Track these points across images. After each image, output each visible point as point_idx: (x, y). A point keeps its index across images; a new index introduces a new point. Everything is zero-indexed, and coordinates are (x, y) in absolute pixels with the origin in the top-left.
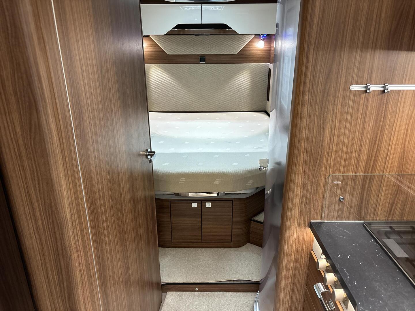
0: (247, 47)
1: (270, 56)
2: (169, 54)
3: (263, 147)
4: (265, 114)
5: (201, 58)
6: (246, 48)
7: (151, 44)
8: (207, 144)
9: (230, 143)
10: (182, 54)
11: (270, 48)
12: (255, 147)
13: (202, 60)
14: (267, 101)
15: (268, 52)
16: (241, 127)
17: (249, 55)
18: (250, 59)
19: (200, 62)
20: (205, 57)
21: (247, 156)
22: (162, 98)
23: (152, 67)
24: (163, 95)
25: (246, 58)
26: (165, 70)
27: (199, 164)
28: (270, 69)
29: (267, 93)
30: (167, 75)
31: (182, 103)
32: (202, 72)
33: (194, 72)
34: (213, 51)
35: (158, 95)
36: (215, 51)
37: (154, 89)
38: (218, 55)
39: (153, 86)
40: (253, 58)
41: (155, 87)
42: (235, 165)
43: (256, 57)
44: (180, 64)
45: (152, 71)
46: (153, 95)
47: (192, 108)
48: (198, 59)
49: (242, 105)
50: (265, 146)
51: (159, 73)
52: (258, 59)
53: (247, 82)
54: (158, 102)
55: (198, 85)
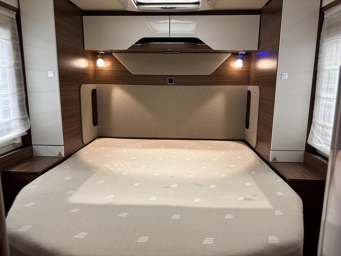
0: (222, 67)
1: (249, 77)
2: (133, 74)
3: (253, 198)
4: (244, 144)
5: (169, 78)
6: (222, 69)
7: (114, 62)
9: (200, 186)
10: (148, 74)
11: (249, 68)
12: (240, 199)
13: (171, 81)
14: (246, 129)
15: (247, 72)
16: (216, 160)
17: (224, 77)
18: (226, 81)
19: (168, 84)
20: (174, 78)
21: (229, 219)
22: (124, 122)
23: (113, 88)
24: (126, 119)
25: (221, 79)
26: (129, 91)
27: (141, 239)
28: (249, 92)
29: (245, 119)
30: (131, 97)
31: (146, 128)
32: (170, 94)
33: (161, 94)
34: (183, 71)
35: (119, 119)
36: (186, 72)
37: (116, 112)
38: (188, 76)
39: (115, 108)
40: (229, 79)
41: (117, 110)
42: (207, 244)
43: (233, 79)
44: (146, 85)
45: (114, 92)
46: (114, 119)
47: (158, 134)
48: (166, 80)
49: (216, 132)
50: (255, 196)
51: (121, 95)
52: (235, 81)
53: (222, 106)
54: (120, 127)
55: (165, 109)
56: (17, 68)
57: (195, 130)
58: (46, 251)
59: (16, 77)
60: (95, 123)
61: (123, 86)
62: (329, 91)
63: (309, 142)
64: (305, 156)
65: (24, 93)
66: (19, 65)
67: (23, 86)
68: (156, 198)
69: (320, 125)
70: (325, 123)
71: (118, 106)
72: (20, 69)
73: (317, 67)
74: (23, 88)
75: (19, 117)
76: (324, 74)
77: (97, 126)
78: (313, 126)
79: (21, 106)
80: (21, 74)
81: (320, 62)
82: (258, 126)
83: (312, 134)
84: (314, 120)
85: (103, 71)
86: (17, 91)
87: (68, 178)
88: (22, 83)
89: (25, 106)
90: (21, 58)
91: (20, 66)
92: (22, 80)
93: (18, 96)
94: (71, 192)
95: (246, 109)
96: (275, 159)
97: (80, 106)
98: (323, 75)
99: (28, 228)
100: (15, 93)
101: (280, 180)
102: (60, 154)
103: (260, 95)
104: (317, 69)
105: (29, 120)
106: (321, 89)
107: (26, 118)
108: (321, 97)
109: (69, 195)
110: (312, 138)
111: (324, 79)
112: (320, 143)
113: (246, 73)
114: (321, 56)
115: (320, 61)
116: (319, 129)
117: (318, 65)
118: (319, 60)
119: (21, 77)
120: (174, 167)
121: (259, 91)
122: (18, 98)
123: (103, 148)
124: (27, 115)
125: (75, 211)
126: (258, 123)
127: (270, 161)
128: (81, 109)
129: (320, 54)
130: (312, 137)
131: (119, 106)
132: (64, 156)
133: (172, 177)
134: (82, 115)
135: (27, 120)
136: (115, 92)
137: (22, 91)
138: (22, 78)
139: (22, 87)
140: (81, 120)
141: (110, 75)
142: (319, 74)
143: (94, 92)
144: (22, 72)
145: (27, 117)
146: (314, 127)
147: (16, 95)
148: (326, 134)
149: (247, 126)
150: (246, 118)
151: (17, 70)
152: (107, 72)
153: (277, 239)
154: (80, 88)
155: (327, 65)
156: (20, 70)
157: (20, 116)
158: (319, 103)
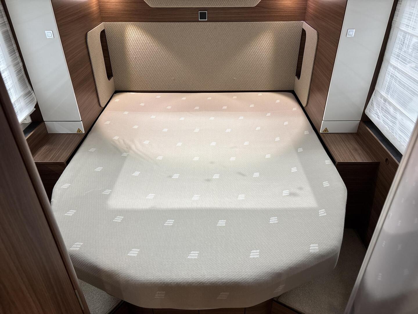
1: (305, 9)
2: (152, 7)
3: (298, 191)
5: (200, 12)
8: (208, 180)
9: (243, 175)
10: (172, 7)
12: (285, 193)
13: (203, 16)
14: (296, 77)
17: (274, 9)
19: (199, 20)
20: (207, 12)
21: (273, 223)
22: (145, 72)
23: (127, 27)
24: (147, 68)
25: (268, 12)
26: (149, 32)
27: (192, 255)
28: (304, 32)
29: (297, 66)
30: (151, 39)
31: (174, 80)
32: (202, 34)
33: (191, 34)
34: (218, 2)
35: (139, 68)
36: (223, 3)
37: (133, 59)
38: (226, 8)
39: (132, 55)
40: (280, 13)
41: (135, 57)
42: (254, 258)
43: (284, 12)
44: (170, 23)
45: (128, 34)
46: (133, 68)
47: (189, 87)
48: (196, 15)
49: (260, 82)
50: (301, 189)
51: (138, 37)
52: (287, 14)
53: (269, 49)
54: (140, 78)
55: (196, 54)
56: (4, 29)
57: (234, 80)
58: (105, 271)
59: (5, 42)
60: (110, 75)
61: (139, 24)
62: (400, 60)
63: (367, 112)
64: (360, 127)
65: (19, 60)
66: (5, 24)
67: (16, 51)
68: (199, 197)
69: (382, 96)
70: (388, 96)
71: (135, 52)
72: (7, 29)
73: (393, 22)
74: (17, 54)
75: (22, 93)
76: (399, 35)
77: (113, 77)
78: (374, 95)
79: (20, 80)
80: (10, 36)
81: (397, 16)
82: (311, 83)
83: (371, 105)
84: (377, 88)
85: (110, 3)
86: (12, 61)
87: (99, 169)
88: (14, 48)
89: (25, 76)
90: (5, 13)
91: (7, 25)
92: (14, 44)
93: (14, 67)
94: (107, 192)
95: (298, 52)
96: (326, 130)
97: (91, 63)
98: (397, 35)
99: (80, 246)
100: (11, 65)
101: (329, 161)
102: (79, 130)
103: (317, 45)
104: (391, 24)
105: (33, 94)
106: (391, 53)
107: (29, 92)
108: (390, 63)
109: (107, 197)
110: (370, 110)
111: (397, 41)
112: (378, 118)
113: (302, 4)
114: (400, 8)
115: (398, 14)
116: (380, 101)
117: (393, 19)
118: (396, 12)
119: (11, 40)
120: (213, 144)
121: (317, 39)
122: (15, 70)
123: (126, 113)
124: (29, 87)
125: (119, 219)
126: (311, 80)
127: (320, 132)
128: (92, 67)
129: (399, 5)
130: (370, 108)
131: (137, 52)
132: (84, 132)
133: (212, 163)
134: (95, 74)
135: (31, 94)
136: (130, 33)
137: (17, 59)
138: (13, 41)
139: (15, 53)
140: (94, 79)
141: (120, 9)
142: (393, 32)
143: (103, 34)
144: (10, 33)
145: (30, 90)
146: (375, 97)
147: (12, 66)
148: (387, 110)
149: (298, 75)
150: (298, 64)
151: (4, 32)
152: (115, 5)
153: (317, 248)
154: (86, 38)
155: (404, 24)
156: (8, 31)
157: (22, 91)
158: (386, 70)
